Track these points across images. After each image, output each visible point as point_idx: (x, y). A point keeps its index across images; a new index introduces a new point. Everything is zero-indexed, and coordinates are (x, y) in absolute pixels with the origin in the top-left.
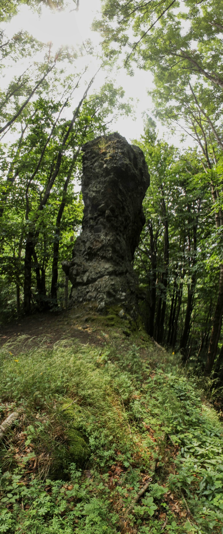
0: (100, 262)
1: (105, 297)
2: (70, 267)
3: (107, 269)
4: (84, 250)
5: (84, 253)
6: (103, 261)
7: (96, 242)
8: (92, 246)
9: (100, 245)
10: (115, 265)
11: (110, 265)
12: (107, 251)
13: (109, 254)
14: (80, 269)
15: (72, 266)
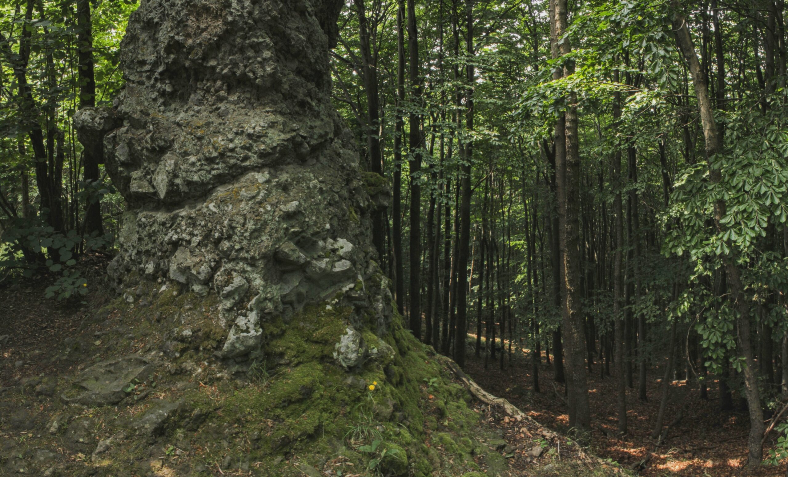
0: (222, 106)
1: (258, 282)
2: (104, 132)
3: (255, 137)
4: (151, 58)
5: (152, 71)
6: (233, 98)
7: (198, 16)
8: (180, 38)
9: (218, 27)
10: (292, 115)
11: (272, 118)
12: (250, 53)
13: (262, 64)
14: (140, 140)
15: (111, 130)
